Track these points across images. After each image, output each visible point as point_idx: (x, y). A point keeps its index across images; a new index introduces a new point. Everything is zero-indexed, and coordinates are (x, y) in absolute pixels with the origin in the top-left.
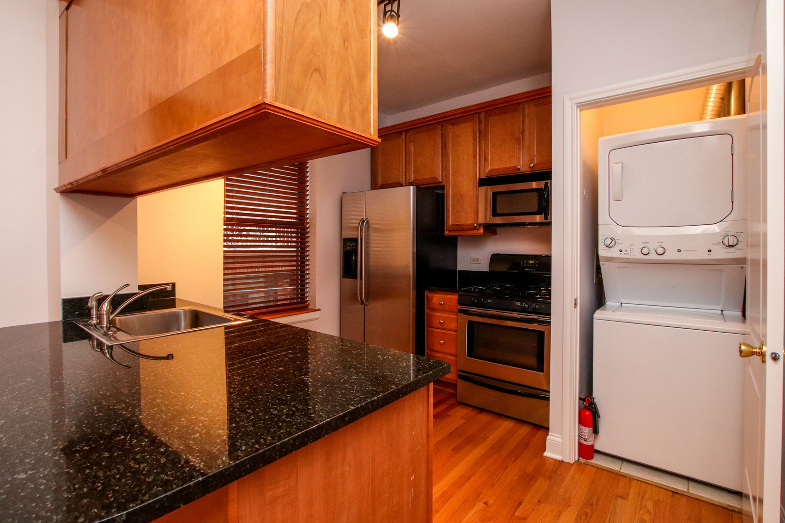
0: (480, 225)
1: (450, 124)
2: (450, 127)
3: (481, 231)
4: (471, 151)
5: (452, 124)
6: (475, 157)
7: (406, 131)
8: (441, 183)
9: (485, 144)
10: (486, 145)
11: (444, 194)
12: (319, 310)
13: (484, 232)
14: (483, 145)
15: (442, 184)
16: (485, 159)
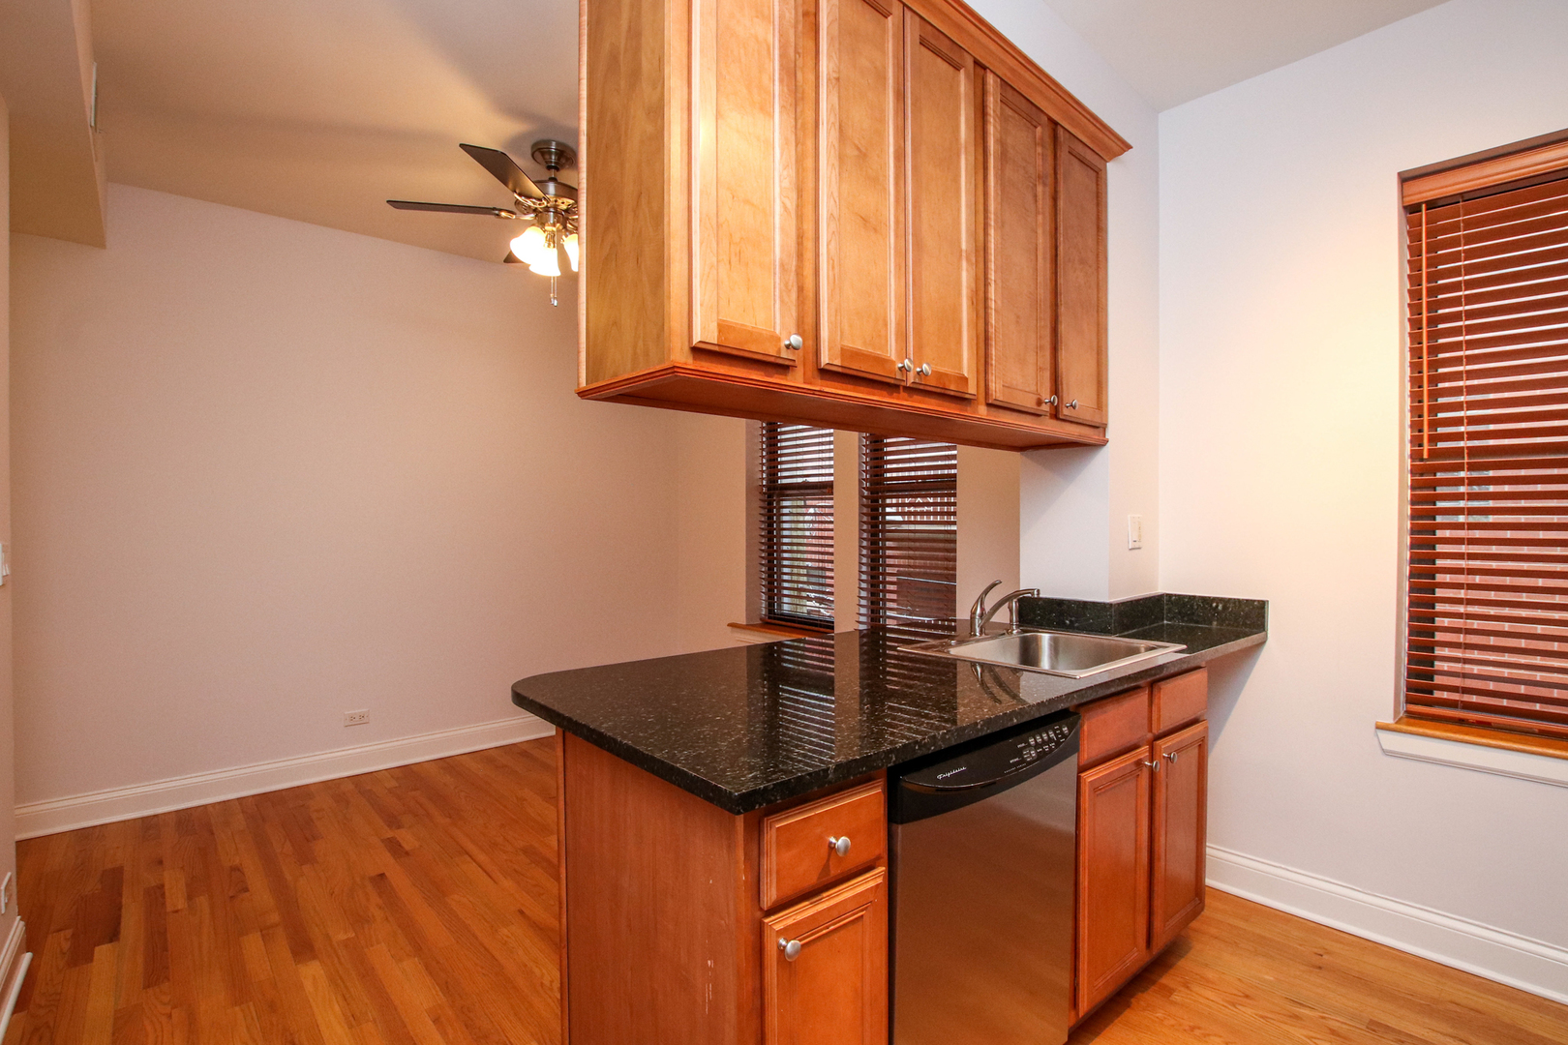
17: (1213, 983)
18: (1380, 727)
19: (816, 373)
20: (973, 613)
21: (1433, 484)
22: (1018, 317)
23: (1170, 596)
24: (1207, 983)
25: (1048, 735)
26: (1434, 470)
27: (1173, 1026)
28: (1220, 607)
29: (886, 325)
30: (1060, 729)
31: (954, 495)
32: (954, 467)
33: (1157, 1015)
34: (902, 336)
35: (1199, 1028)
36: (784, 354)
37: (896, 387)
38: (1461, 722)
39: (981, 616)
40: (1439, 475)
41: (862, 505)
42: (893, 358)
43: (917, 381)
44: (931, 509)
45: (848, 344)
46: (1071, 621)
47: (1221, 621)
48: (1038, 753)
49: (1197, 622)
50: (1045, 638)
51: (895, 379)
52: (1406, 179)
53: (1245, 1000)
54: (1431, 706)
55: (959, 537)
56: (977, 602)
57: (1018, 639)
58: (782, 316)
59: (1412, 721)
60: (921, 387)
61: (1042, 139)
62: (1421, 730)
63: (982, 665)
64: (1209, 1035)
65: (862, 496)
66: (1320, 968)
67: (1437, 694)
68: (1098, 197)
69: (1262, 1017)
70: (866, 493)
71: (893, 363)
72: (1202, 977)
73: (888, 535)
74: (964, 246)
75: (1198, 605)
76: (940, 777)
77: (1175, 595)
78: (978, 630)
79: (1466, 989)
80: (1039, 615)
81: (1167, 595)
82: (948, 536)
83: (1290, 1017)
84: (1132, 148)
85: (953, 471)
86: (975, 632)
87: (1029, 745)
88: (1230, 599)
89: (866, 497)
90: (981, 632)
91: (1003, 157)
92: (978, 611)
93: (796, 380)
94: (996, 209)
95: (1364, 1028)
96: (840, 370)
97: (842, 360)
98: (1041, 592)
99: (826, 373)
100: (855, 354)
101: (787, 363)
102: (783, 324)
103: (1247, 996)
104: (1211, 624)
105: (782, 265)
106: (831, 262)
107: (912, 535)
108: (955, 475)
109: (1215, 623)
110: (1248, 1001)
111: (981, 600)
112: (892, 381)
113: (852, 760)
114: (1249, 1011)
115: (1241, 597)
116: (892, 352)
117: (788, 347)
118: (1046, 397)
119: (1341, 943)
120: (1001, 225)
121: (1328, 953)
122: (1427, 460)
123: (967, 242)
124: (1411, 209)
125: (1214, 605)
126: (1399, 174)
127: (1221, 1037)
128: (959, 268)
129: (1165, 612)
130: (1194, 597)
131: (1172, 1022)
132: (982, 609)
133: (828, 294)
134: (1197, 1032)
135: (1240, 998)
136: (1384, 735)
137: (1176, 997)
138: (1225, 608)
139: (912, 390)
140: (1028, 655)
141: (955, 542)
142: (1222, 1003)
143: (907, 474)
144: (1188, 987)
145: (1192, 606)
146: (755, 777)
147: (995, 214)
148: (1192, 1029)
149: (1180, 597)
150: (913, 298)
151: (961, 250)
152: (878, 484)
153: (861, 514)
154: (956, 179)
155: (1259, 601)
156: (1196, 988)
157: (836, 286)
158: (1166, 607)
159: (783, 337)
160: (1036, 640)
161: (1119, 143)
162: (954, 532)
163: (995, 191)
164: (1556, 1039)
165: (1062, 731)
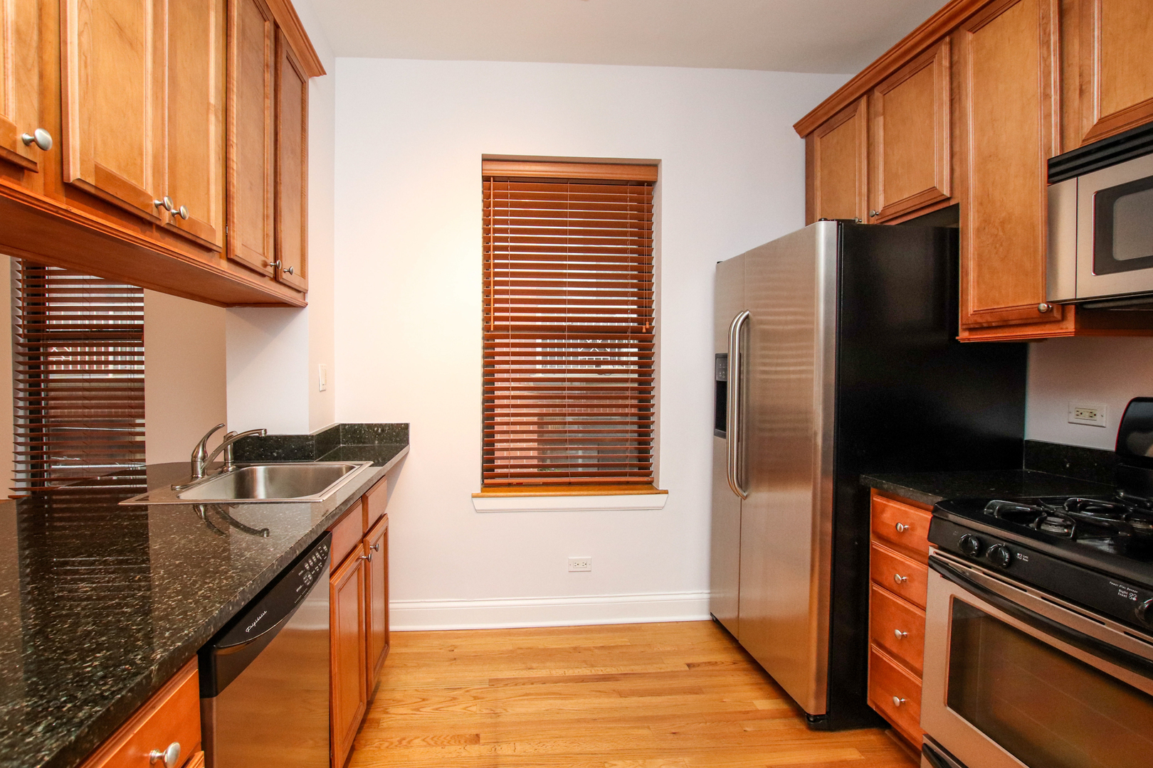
0: (1063, 305)
1: (970, 30)
2: (970, 36)
3: (1070, 326)
4: (1034, 87)
5: (973, 30)
6: (1046, 96)
7: (869, 92)
8: (948, 199)
9: (1081, 44)
10: (1086, 44)
11: (958, 229)
12: (666, 492)
13: (1076, 332)
14: (1077, 47)
15: (952, 203)
16: (1081, 92)
17: (402, 701)
18: (474, 497)
19: (59, 186)
20: (194, 457)
21: (494, 346)
22: (251, 184)
23: (345, 425)
24: (398, 702)
25: (316, 557)
26: (494, 337)
27: (387, 747)
28: (380, 431)
29: (141, 154)
30: (322, 549)
31: (142, 345)
32: (141, 318)
33: (375, 745)
34: (157, 171)
35: (404, 739)
36: (21, 150)
37: (150, 224)
38: (509, 485)
39: (203, 459)
40: (497, 341)
41: (16, 353)
42: (150, 191)
43: (172, 222)
44: (70, 358)
45: (103, 164)
46: (277, 453)
47: (381, 440)
48: (312, 575)
49: (364, 443)
50: (260, 471)
51: (151, 215)
52: (486, 159)
53: (424, 703)
54: (494, 478)
55: (147, 385)
56: (198, 446)
57: (233, 476)
58: (19, 101)
59: (487, 489)
60: (175, 230)
61: (269, 32)
62: (494, 494)
63: (205, 505)
64: (411, 740)
65: (16, 343)
66: (455, 659)
67: (498, 471)
68: (302, 103)
69: (437, 709)
70: (22, 340)
71: (150, 198)
72: (393, 701)
73: (52, 385)
74: (212, 100)
75: (365, 430)
76: (248, 630)
77: (348, 424)
78: (200, 471)
79: (521, 638)
80: (248, 451)
81: (342, 425)
82: (137, 385)
83: (451, 700)
84: (326, 74)
85: (141, 322)
86: (197, 474)
87: (306, 571)
88: (386, 424)
89: (22, 345)
90: (203, 474)
91: (243, 32)
92: (200, 454)
93: (35, 189)
94: (237, 77)
95: (488, 686)
96: (92, 191)
97: (96, 181)
98: (268, 431)
99: (74, 191)
100: (110, 177)
101: (24, 163)
102: (20, 110)
103: (424, 700)
104: (373, 443)
105: (18, 32)
106: (83, 57)
107: (86, 385)
108: (142, 326)
109: (377, 442)
110: (426, 702)
111: (203, 444)
112: (148, 218)
113: (174, 650)
114: (428, 709)
115: (393, 422)
116: (148, 187)
117: (27, 143)
118: (271, 261)
119: (460, 637)
120: (240, 96)
121: (456, 647)
122: (492, 332)
123: (216, 98)
124: (486, 179)
125: (376, 429)
126: (482, 155)
127: (418, 737)
128: (207, 120)
129: (341, 437)
130: (362, 424)
131: (386, 744)
132: (204, 452)
133: (80, 95)
134: (404, 742)
135: (421, 703)
136: (476, 501)
137: (385, 725)
138: (383, 431)
139: (166, 231)
140: (244, 488)
141: (143, 389)
142: (412, 712)
143: (79, 322)
144: (387, 713)
145: (361, 431)
146: (49, 729)
147: (237, 82)
148: (400, 742)
149: (352, 426)
150: (169, 134)
151: (209, 104)
152: (38, 331)
153: (16, 363)
154: (206, 31)
155: (404, 424)
156: (392, 710)
157: (88, 85)
158: (341, 434)
159: (19, 127)
160: (253, 472)
161: (319, 67)
162: (142, 381)
163: (238, 61)
164: (560, 647)
165: (323, 550)
